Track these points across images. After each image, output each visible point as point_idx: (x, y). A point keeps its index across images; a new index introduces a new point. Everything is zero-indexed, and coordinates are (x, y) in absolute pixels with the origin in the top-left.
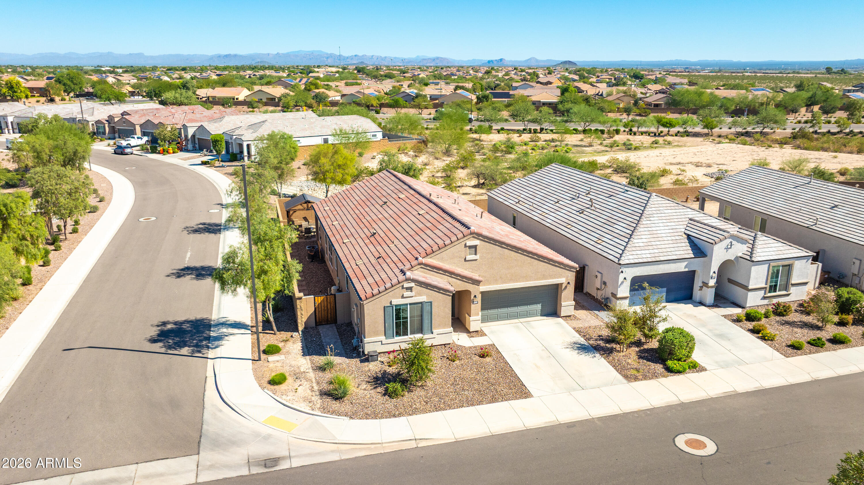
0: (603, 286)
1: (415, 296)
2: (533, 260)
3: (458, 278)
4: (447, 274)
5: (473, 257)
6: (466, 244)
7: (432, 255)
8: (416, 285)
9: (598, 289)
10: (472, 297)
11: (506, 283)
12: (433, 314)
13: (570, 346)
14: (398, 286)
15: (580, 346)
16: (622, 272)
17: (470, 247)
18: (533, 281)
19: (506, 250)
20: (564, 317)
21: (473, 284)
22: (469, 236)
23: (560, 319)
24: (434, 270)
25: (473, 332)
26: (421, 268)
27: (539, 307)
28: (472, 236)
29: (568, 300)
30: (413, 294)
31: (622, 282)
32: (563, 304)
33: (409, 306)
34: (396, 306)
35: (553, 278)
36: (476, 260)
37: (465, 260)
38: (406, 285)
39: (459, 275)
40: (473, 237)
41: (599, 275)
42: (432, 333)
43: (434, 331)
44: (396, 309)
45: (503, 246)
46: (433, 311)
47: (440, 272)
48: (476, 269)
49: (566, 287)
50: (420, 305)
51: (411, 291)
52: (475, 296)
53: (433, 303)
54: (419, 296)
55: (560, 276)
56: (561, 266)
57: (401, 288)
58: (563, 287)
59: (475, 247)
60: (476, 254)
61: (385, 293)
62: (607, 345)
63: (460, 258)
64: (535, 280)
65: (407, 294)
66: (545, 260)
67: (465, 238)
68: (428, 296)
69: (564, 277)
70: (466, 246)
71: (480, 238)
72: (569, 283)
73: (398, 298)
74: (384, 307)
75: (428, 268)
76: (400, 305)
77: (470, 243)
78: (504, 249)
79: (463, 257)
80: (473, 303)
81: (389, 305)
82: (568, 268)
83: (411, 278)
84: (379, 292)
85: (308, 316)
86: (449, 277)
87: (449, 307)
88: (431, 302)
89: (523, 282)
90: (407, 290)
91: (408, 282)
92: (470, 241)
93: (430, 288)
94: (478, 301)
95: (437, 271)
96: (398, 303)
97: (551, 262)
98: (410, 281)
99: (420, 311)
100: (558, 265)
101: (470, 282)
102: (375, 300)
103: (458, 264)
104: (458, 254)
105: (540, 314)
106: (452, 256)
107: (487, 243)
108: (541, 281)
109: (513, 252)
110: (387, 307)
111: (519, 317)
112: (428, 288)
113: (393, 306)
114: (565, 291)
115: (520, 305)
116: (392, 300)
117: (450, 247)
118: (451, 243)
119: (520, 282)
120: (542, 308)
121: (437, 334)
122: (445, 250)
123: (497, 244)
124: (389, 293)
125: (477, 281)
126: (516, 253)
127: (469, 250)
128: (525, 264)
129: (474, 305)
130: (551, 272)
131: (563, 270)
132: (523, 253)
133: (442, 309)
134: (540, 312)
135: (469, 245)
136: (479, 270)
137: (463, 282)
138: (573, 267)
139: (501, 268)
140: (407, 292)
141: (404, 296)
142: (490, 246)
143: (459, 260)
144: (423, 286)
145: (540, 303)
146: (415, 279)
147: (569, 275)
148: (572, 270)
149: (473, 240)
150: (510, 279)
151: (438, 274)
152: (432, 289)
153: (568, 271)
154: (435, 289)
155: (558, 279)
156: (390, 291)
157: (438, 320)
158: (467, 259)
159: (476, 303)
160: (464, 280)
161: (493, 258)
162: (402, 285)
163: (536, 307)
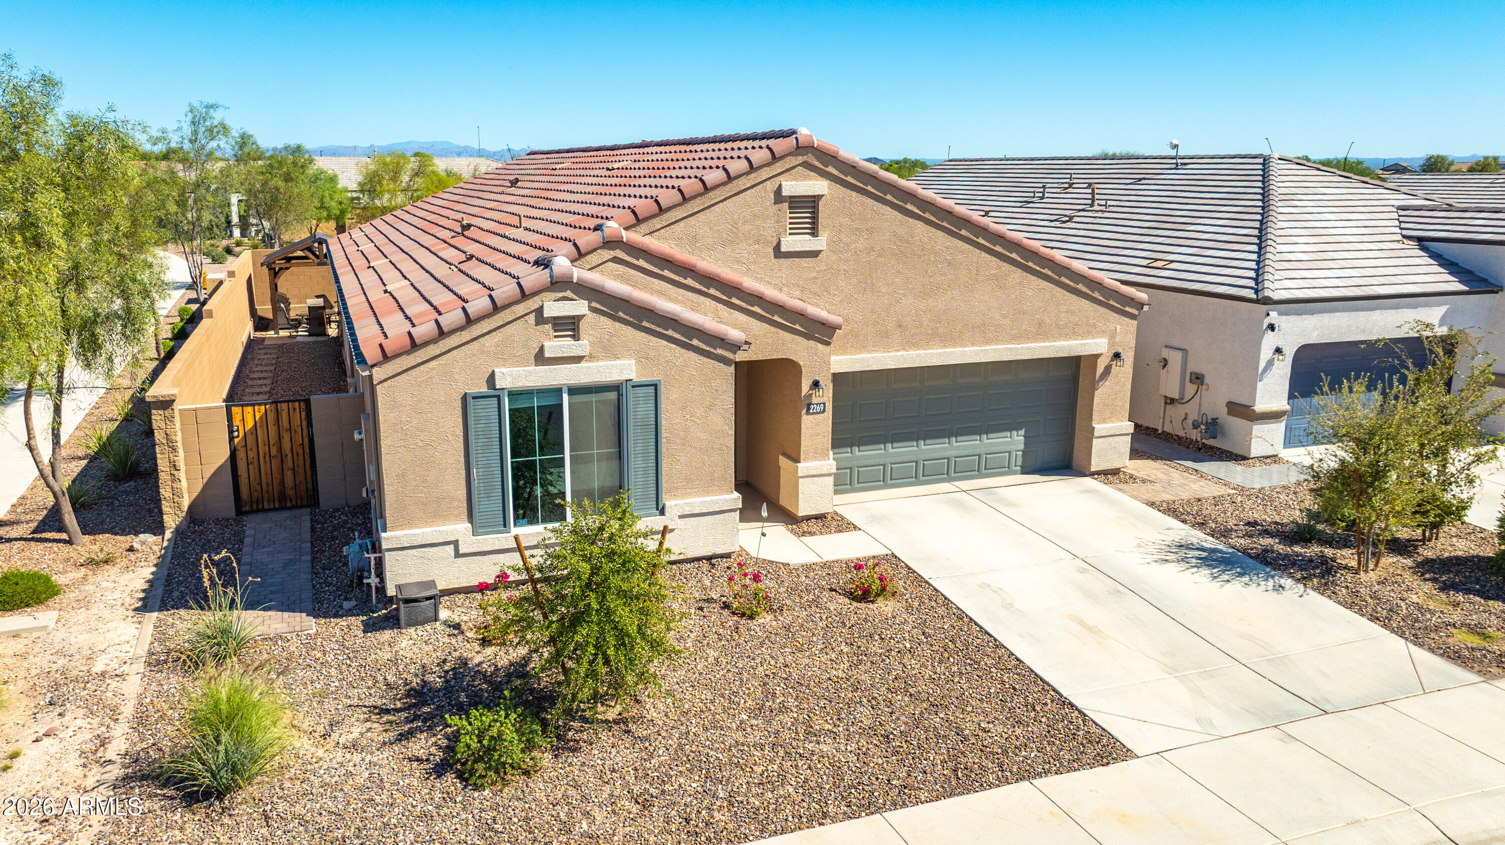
0: (1190, 389)
1: (592, 357)
2: (1006, 267)
3: (756, 309)
4: (712, 291)
5: (804, 242)
6: (778, 191)
7: (657, 223)
8: (593, 310)
9: (1171, 401)
10: (805, 388)
11: (915, 345)
12: (664, 434)
13: (1172, 557)
14: (520, 309)
15: (1204, 554)
16: (1272, 327)
17: (796, 203)
18: (1004, 342)
19: (920, 224)
20: (1098, 473)
21: (808, 336)
22: (791, 161)
23: (1088, 480)
24: (666, 273)
25: (808, 518)
27: (1016, 440)
28: (800, 159)
29: (1113, 415)
30: (582, 347)
31: (1270, 363)
32: (1100, 428)
33: (565, 397)
34: (514, 395)
35: (1067, 337)
36: (815, 254)
37: (778, 253)
38: (554, 308)
39: (758, 299)
40: (806, 165)
41: (1175, 358)
42: (662, 512)
43: (669, 503)
44: (510, 410)
45: (909, 207)
46: (663, 423)
47: (689, 282)
48: (815, 289)
49: (1108, 369)
50: (613, 395)
51: (576, 337)
52: (816, 384)
53: (662, 390)
54: (607, 358)
55: (1091, 331)
56: (1096, 295)
57: (532, 318)
58: (1100, 369)
59: (811, 203)
60: (814, 232)
61: (465, 336)
62: (1297, 549)
63: (757, 242)
64: (1014, 339)
65: (556, 346)
66: (1045, 271)
67: (778, 167)
68: (643, 358)
69: (1102, 333)
70: (779, 197)
71: (830, 169)
72: (1117, 356)
73: (520, 362)
74: (464, 398)
75: (642, 263)
76: (527, 393)
77: (794, 186)
78: (911, 220)
79: (770, 238)
80: (809, 409)
81: (484, 389)
82: (1116, 305)
83: (572, 278)
84: (437, 331)
85: (207, 475)
86: (720, 306)
87: (725, 407)
88: (656, 386)
89: (973, 345)
90: (555, 331)
91: (561, 295)
92: (796, 179)
93: (653, 327)
94: (824, 404)
95: (677, 278)
96: (520, 384)
97: (1063, 279)
98: (568, 294)
99: (610, 423)
100: (1085, 289)
101: (797, 327)
102: (422, 368)
103: (752, 267)
104: (750, 227)
105: (1019, 468)
106: (733, 233)
107: (854, 194)
108: (1030, 345)
109: (942, 234)
110: (474, 398)
111: (953, 475)
112: (645, 324)
113: (498, 397)
114: (1107, 383)
115: (958, 433)
116: (496, 370)
117: (722, 198)
118: (726, 179)
119: (965, 346)
120: (1025, 444)
121: (681, 517)
122: (706, 205)
123: (889, 197)
124: (480, 340)
125: (823, 324)
126: (951, 238)
127: (790, 213)
128: (980, 279)
129: (811, 417)
130: (1063, 315)
131: (1102, 310)
132: (975, 239)
133: (698, 415)
134: (1020, 462)
135: (793, 194)
136: (825, 294)
137: (773, 329)
138: (1133, 299)
139: (901, 292)
140: (556, 337)
141: (547, 354)
142: (862, 204)
143: (756, 252)
144: (621, 314)
145: (1021, 429)
146: (592, 284)
147: (1119, 327)
148: (1128, 309)
149: (805, 178)
150: (930, 332)
151: (681, 291)
152: (658, 329)
153: (1115, 315)
154: (670, 333)
155: (1083, 338)
156: (485, 331)
157: (683, 459)
158: (784, 249)
159: (817, 413)
160: (776, 318)
161: (872, 249)
162: (536, 306)
163: (1008, 442)
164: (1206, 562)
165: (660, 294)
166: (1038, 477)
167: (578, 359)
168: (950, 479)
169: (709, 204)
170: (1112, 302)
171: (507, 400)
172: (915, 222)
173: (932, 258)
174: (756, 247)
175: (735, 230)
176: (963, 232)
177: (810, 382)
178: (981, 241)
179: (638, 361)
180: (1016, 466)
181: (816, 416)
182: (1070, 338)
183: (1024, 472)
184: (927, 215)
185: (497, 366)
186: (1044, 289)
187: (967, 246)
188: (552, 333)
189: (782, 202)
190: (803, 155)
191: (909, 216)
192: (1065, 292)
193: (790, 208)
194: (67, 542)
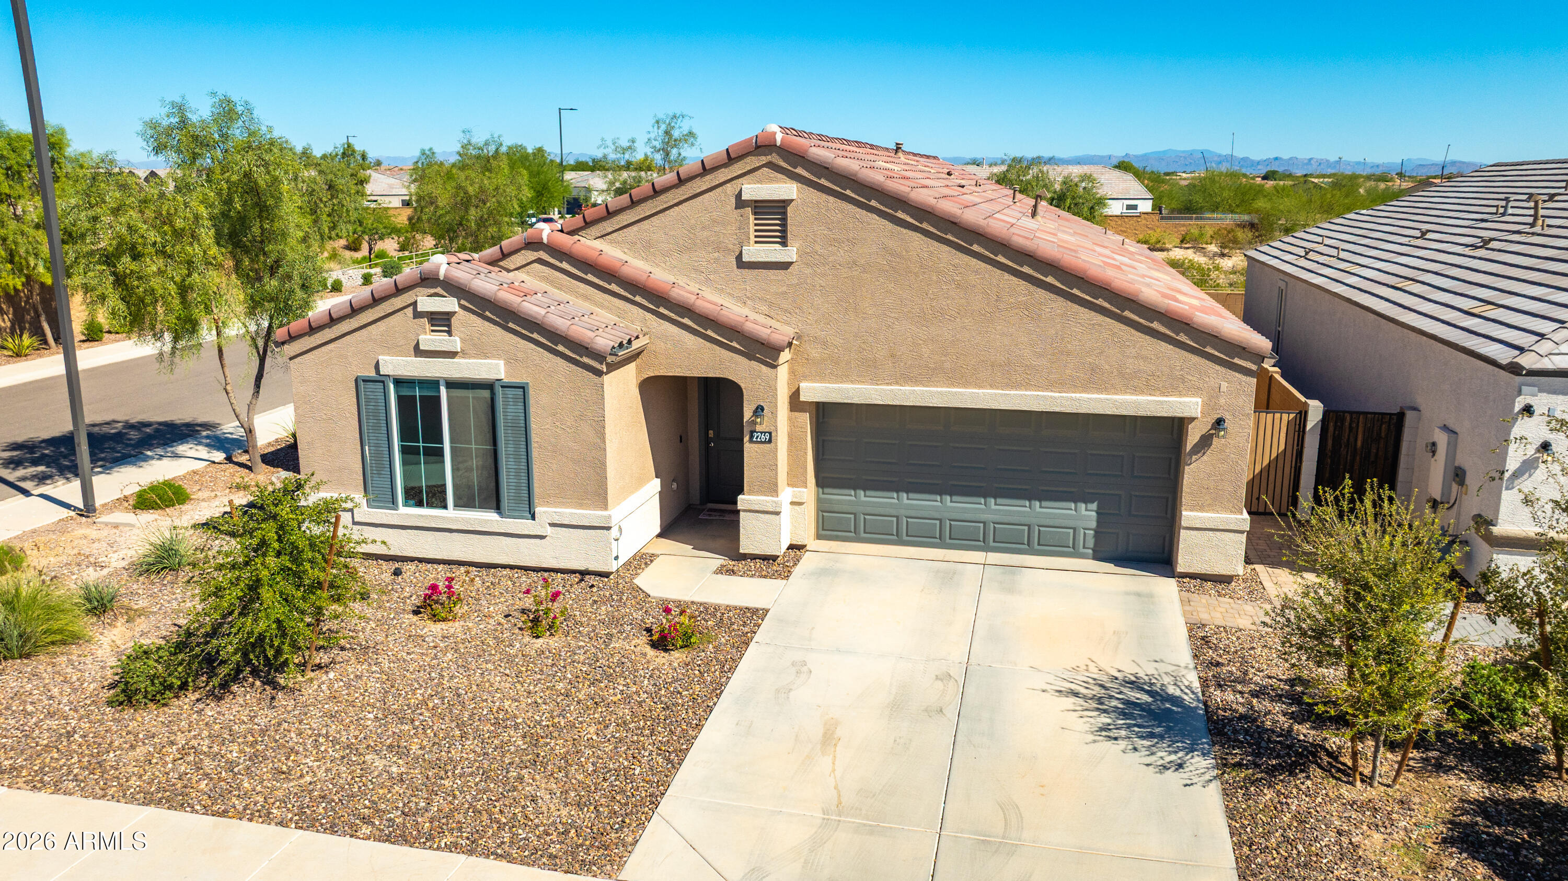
0: (1454, 488)
1: (464, 354)
2: (1041, 293)
3: (686, 321)
4: (638, 299)
5: (771, 252)
6: (739, 195)
7: (608, 226)
8: (462, 307)
9: (1434, 504)
10: (748, 414)
11: (915, 381)
12: (535, 438)
13: (1093, 691)
16: (1528, 410)
17: (761, 208)
18: (1038, 387)
19: (916, 237)
20: (1191, 576)
21: (750, 357)
22: (752, 162)
23: (1172, 581)
24: (590, 277)
25: (754, 557)
26: (540, 261)
27: (1086, 515)
28: (764, 160)
29: (1216, 502)
30: (454, 342)
31: (1530, 464)
32: (1189, 516)
33: (443, 391)
34: (398, 382)
35: (1136, 390)
36: (785, 266)
37: (741, 264)
38: (427, 303)
39: (684, 309)
40: (771, 165)
41: (1444, 442)
42: (533, 518)
43: (538, 510)
44: (397, 396)
45: (900, 215)
46: (534, 426)
47: (614, 287)
48: (785, 306)
49: (1205, 442)
50: (486, 394)
51: (449, 333)
52: (759, 410)
53: (531, 393)
54: (478, 355)
55: (1176, 386)
56: (1183, 338)
57: (410, 311)
58: (1193, 437)
59: (779, 208)
60: (783, 242)
61: (354, 323)
62: (1300, 729)
63: (717, 249)
64: (1050, 386)
65: (431, 339)
66: (1100, 302)
67: (737, 169)
68: (510, 359)
69: (1197, 390)
70: (740, 203)
71: (800, 171)
72: (1219, 422)
73: (400, 351)
74: (356, 380)
75: (565, 265)
76: (410, 382)
77: (753, 190)
78: (905, 231)
79: (731, 246)
80: (751, 437)
81: (372, 374)
82: (1216, 353)
83: (438, 275)
84: (328, 317)
86: (649, 316)
87: (596, 419)
88: (523, 388)
89: (992, 387)
90: (432, 325)
91: (432, 291)
92: (760, 182)
93: (518, 328)
94: (770, 433)
95: (601, 283)
96: (400, 373)
97: (1127, 314)
98: (439, 290)
99: (484, 420)
100: (1163, 329)
101: (734, 344)
102: (323, 349)
103: (712, 277)
104: (709, 233)
105: (1090, 551)
106: (690, 239)
107: (831, 199)
108: (1073, 395)
109: (947, 248)
110: (364, 381)
111: (992, 544)
112: (511, 325)
113: (383, 382)
114: (1205, 457)
115: (998, 494)
116: (380, 358)
117: (677, 201)
118: (677, 181)
119: (981, 387)
120: (1098, 522)
121: (552, 525)
122: (658, 209)
123: (873, 203)
124: (369, 328)
125: (763, 344)
126: (960, 254)
127: (756, 219)
128: (1002, 306)
129: (756, 445)
130: (1131, 361)
131: (1195, 359)
132: (992, 256)
133: (569, 424)
134: (1091, 543)
135: (754, 198)
136: (797, 311)
137: (708, 344)
138: (1244, 348)
139: (893, 315)
140: (433, 331)
141: (422, 347)
142: (842, 212)
143: (717, 260)
144: (488, 313)
145: (1093, 502)
146: (457, 282)
147: (1224, 385)
148: (1237, 361)
149: (771, 180)
150: (932, 366)
151: (606, 296)
152: (523, 331)
153: (1218, 367)
154: (535, 336)
155: (1163, 394)
156: (370, 320)
157: (554, 467)
158: (746, 258)
159: (761, 442)
160: (710, 333)
161: (855, 263)
162: (412, 301)
163: (1071, 515)
164: (1129, 710)
165: (586, 298)
166: (1110, 567)
167: (452, 355)
168: (986, 549)
169: (662, 207)
170: (1209, 350)
171: (392, 386)
172: (910, 233)
173: (935, 278)
174: (716, 255)
175: (692, 236)
176: (976, 248)
177: (754, 407)
178: (1001, 259)
179: (508, 362)
180: (1084, 547)
181: (761, 446)
182: (1142, 393)
183: (1099, 556)
184: (925, 226)
185: (383, 354)
186: (1100, 325)
187: (983, 265)
188: (428, 326)
189: (743, 207)
190: (765, 155)
191: (901, 226)
192: (1133, 331)
193: (755, 213)
194: (250, 468)
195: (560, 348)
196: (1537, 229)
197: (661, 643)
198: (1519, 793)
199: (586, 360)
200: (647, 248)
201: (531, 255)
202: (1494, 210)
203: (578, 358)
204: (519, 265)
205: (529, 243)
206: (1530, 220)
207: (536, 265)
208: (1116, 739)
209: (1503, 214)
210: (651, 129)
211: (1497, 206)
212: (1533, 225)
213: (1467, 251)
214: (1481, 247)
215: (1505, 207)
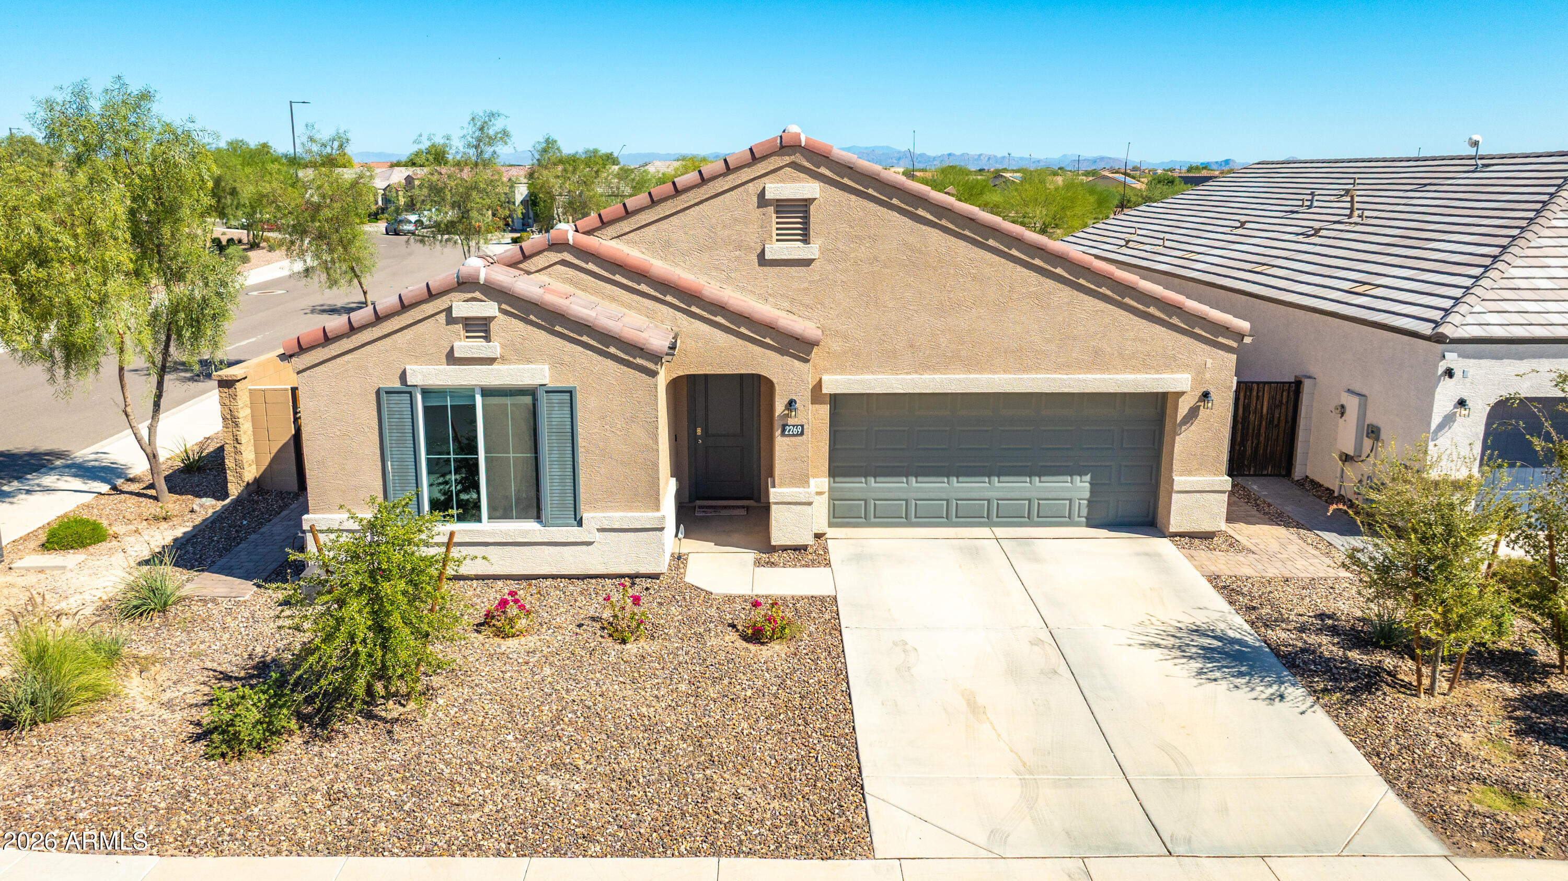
0: (1367, 443)
1: (503, 359)
2: (1050, 283)
3: (719, 319)
4: (669, 298)
5: (794, 250)
6: (762, 194)
7: (625, 226)
8: (501, 311)
9: (1346, 458)
10: (779, 407)
11: (932, 369)
12: (581, 442)
13: (1172, 641)
14: (429, 308)
15: (1216, 643)
16: (1449, 373)
17: (783, 207)
18: (1047, 371)
19: (935, 233)
20: (1182, 535)
21: (782, 352)
22: (776, 162)
23: (1166, 541)
24: (618, 278)
25: (785, 548)
26: (563, 263)
27: (1081, 486)
28: (787, 159)
29: (1202, 467)
30: (493, 348)
31: (1449, 419)
32: (1180, 481)
33: (479, 399)
34: (426, 392)
35: (1135, 369)
36: (807, 263)
37: (763, 260)
38: (463, 308)
39: (719, 308)
40: (794, 165)
41: (1352, 404)
42: (580, 524)
43: (586, 516)
44: (426, 409)
45: (920, 212)
46: (580, 431)
47: (643, 288)
48: (807, 301)
49: (1193, 413)
50: (528, 400)
51: (487, 338)
52: (791, 404)
53: (579, 398)
54: (519, 361)
55: (1169, 363)
56: (1175, 321)
57: (442, 317)
58: (1183, 410)
59: (802, 207)
60: (806, 239)
61: (377, 332)
62: (1354, 655)
63: (739, 248)
64: (1058, 368)
65: (466, 346)
66: (1103, 290)
67: (760, 168)
68: (557, 364)
69: (1186, 367)
70: (762, 201)
71: (823, 170)
72: (1206, 395)
73: (430, 360)
74: (378, 392)
75: (591, 266)
76: (440, 392)
77: (777, 189)
78: (924, 227)
79: (752, 244)
80: (784, 430)
81: (397, 385)
82: (1204, 334)
83: (478, 279)
84: (348, 326)
85: (274, 451)
86: (679, 315)
87: (649, 420)
88: (571, 392)
89: (1005, 372)
90: (467, 331)
91: (470, 295)
92: (783, 181)
93: (566, 332)
94: (802, 426)
95: (630, 284)
96: (431, 382)
97: (1127, 300)
98: (477, 294)
99: (525, 428)
100: (1158, 314)
101: (768, 340)
102: (338, 360)
103: (733, 275)
104: (731, 232)
105: (1084, 520)
106: (710, 238)
107: (853, 197)
108: (1080, 376)
109: (965, 244)
110: (387, 393)
111: (995, 519)
112: (558, 328)
113: (410, 393)
114: (1193, 427)
115: (1001, 472)
116: (408, 367)
117: (697, 200)
118: (700, 181)
119: (996, 373)
120: (1092, 492)
121: (599, 530)
122: (679, 208)
123: (895, 201)
124: (393, 336)
125: (797, 339)
126: (976, 249)
127: (777, 218)
128: (1015, 296)
129: (788, 439)
130: (1129, 343)
131: (1185, 339)
132: (1006, 250)
133: (619, 426)
134: (1084, 512)
135: (778, 197)
136: (819, 306)
137: (740, 341)
138: (1228, 328)
139: (912, 308)
140: (467, 337)
141: (457, 355)
142: (863, 209)
143: (738, 258)
144: (532, 317)
145: (1087, 474)
146: (500, 286)
147: (1209, 361)
148: (1221, 339)
149: (794, 180)
150: (950, 354)
151: (635, 297)
152: (572, 335)
153: (1204, 346)
154: (585, 339)
155: (1157, 372)
156: (396, 328)
157: (603, 471)
158: (768, 256)
159: (793, 435)
160: (743, 330)
161: (876, 258)
162: (446, 306)
163: (1067, 487)
164: (1208, 654)
165: (613, 299)
166: (1104, 532)
167: (490, 361)
168: (990, 524)
169: (682, 207)
170: (1197, 331)
171: (419, 397)
172: (929, 229)
173: (952, 271)
174: (737, 253)
175: (712, 235)
176: (991, 242)
177: (786, 401)
178: (1014, 252)
179: (552, 367)
180: (1079, 516)
181: (793, 439)
182: (1139, 371)
183: (1092, 523)
184: (944, 222)
185: (410, 364)
186: (1102, 311)
187: (998, 258)
188: (462, 333)
189: (766, 206)
190: (789, 155)
191: (921, 223)
192: (1131, 316)
193: (777, 212)
194: (156, 498)
195: (612, 350)
196: (1355, 219)
197: (755, 636)
198: (1538, 689)
199: (639, 361)
200: (666, 248)
201: (554, 257)
202: (1300, 203)
203: (631, 359)
204: (540, 267)
205: (553, 244)
206: (1348, 212)
207: (558, 266)
208: (1215, 680)
209: (1310, 207)
210: (466, 125)
211: (1303, 200)
212: (1350, 216)
213: (1301, 238)
214: (1312, 235)
215: (1312, 201)
